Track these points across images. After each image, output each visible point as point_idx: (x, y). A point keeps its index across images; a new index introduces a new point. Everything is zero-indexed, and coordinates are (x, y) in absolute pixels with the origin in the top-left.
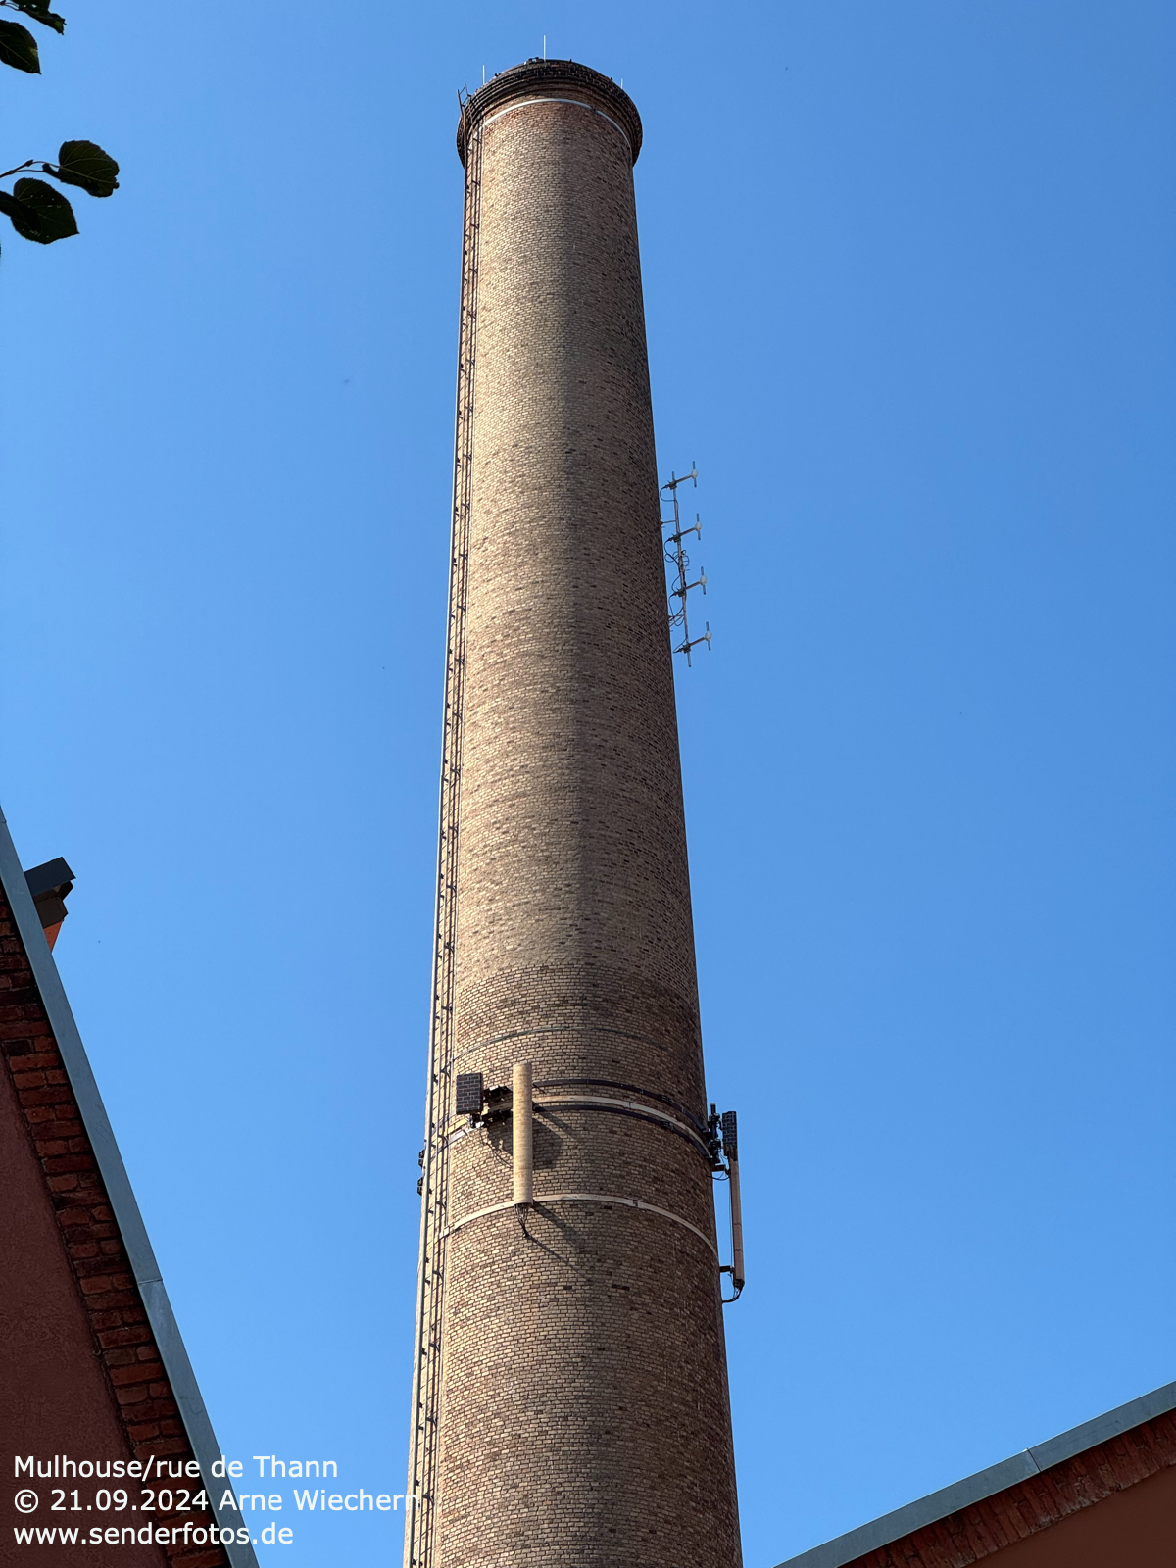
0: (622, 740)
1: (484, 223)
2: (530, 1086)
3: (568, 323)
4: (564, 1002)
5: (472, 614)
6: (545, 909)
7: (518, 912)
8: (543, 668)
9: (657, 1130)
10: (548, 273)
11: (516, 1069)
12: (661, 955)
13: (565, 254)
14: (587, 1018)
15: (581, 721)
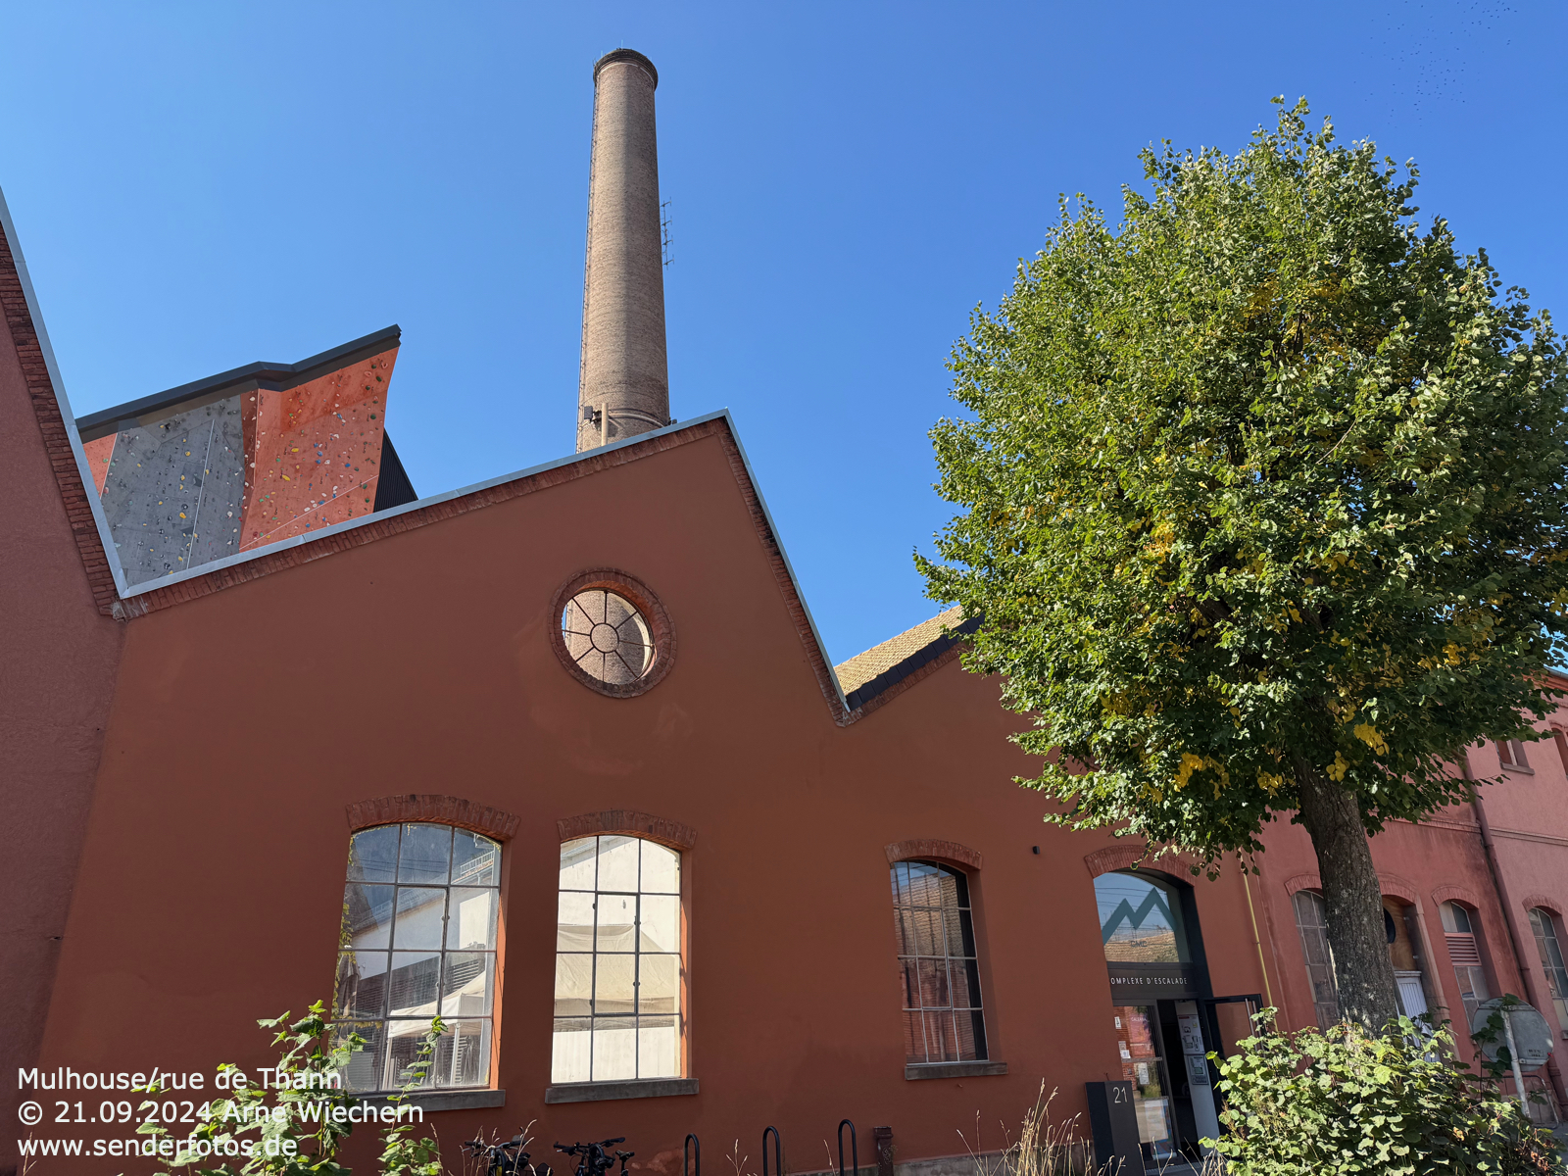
0: (642, 295)
1: (600, 108)
2: (607, 410)
3: (627, 146)
4: (620, 383)
5: (593, 250)
6: (615, 352)
7: (606, 353)
8: (616, 269)
9: (650, 425)
10: (621, 127)
11: (603, 405)
12: (653, 368)
13: (628, 119)
14: (627, 388)
15: (627, 288)
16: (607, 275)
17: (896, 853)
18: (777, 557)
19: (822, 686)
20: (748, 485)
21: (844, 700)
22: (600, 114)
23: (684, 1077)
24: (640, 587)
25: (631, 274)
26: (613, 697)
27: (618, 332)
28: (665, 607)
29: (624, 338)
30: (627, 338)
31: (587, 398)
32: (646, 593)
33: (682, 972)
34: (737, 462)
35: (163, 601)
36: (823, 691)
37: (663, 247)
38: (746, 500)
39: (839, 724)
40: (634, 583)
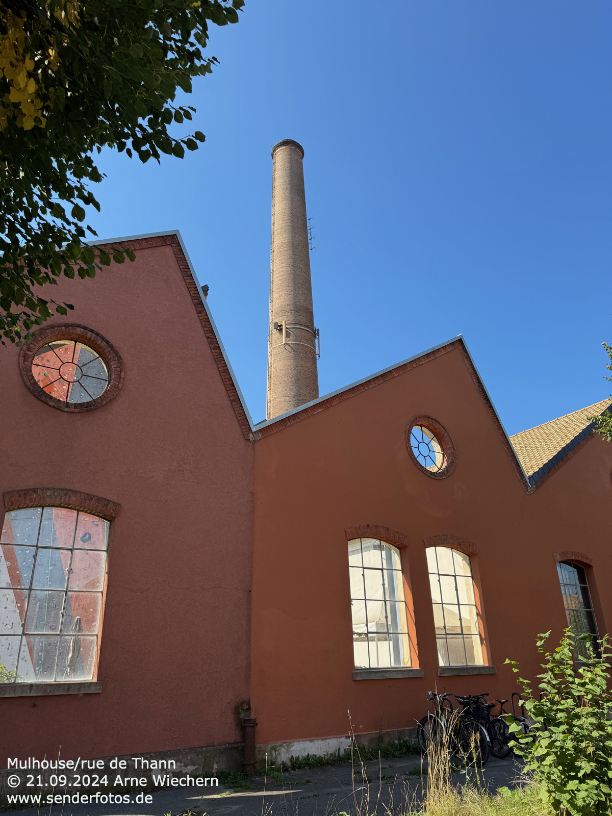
0: (300, 265)
1: (276, 170)
2: (286, 324)
3: (291, 189)
4: (291, 310)
5: (275, 243)
6: (288, 295)
7: (283, 295)
8: (287, 253)
9: (306, 332)
10: (288, 179)
11: (284, 322)
12: (307, 302)
13: (291, 176)
14: (295, 313)
15: (294, 262)
16: (283, 256)
17: (558, 558)
18: (490, 409)
19: (518, 474)
20: (474, 372)
21: (528, 481)
22: (276, 173)
23: (487, 665)
24: (438, 424)
25: (295, 255)
26: (436, 479)
27: (289, 285)
28: (450, 434)
29: (292, 288)
30: (294, 288)
31: (274, 318)
32: (441, 427)
33: (478, 614)
34: (468, 361)
35: (267, 432)
36: (519, 476)
37: (309, 241)
38: (474, 380)
39: (527, 493)
40: (436, 422)
